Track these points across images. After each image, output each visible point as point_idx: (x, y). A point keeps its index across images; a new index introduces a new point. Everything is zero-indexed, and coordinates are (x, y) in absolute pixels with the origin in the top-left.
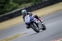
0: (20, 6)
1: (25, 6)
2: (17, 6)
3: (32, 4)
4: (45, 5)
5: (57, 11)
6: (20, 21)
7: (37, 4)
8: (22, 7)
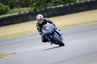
0: (12, 10)
1: (19, 11)
2: (7, 9)
3: (31, 9)
4: (50, 14)
5: (67, 26)
6: (8, 33)
7: (38, 10)
8: (14, 12)
